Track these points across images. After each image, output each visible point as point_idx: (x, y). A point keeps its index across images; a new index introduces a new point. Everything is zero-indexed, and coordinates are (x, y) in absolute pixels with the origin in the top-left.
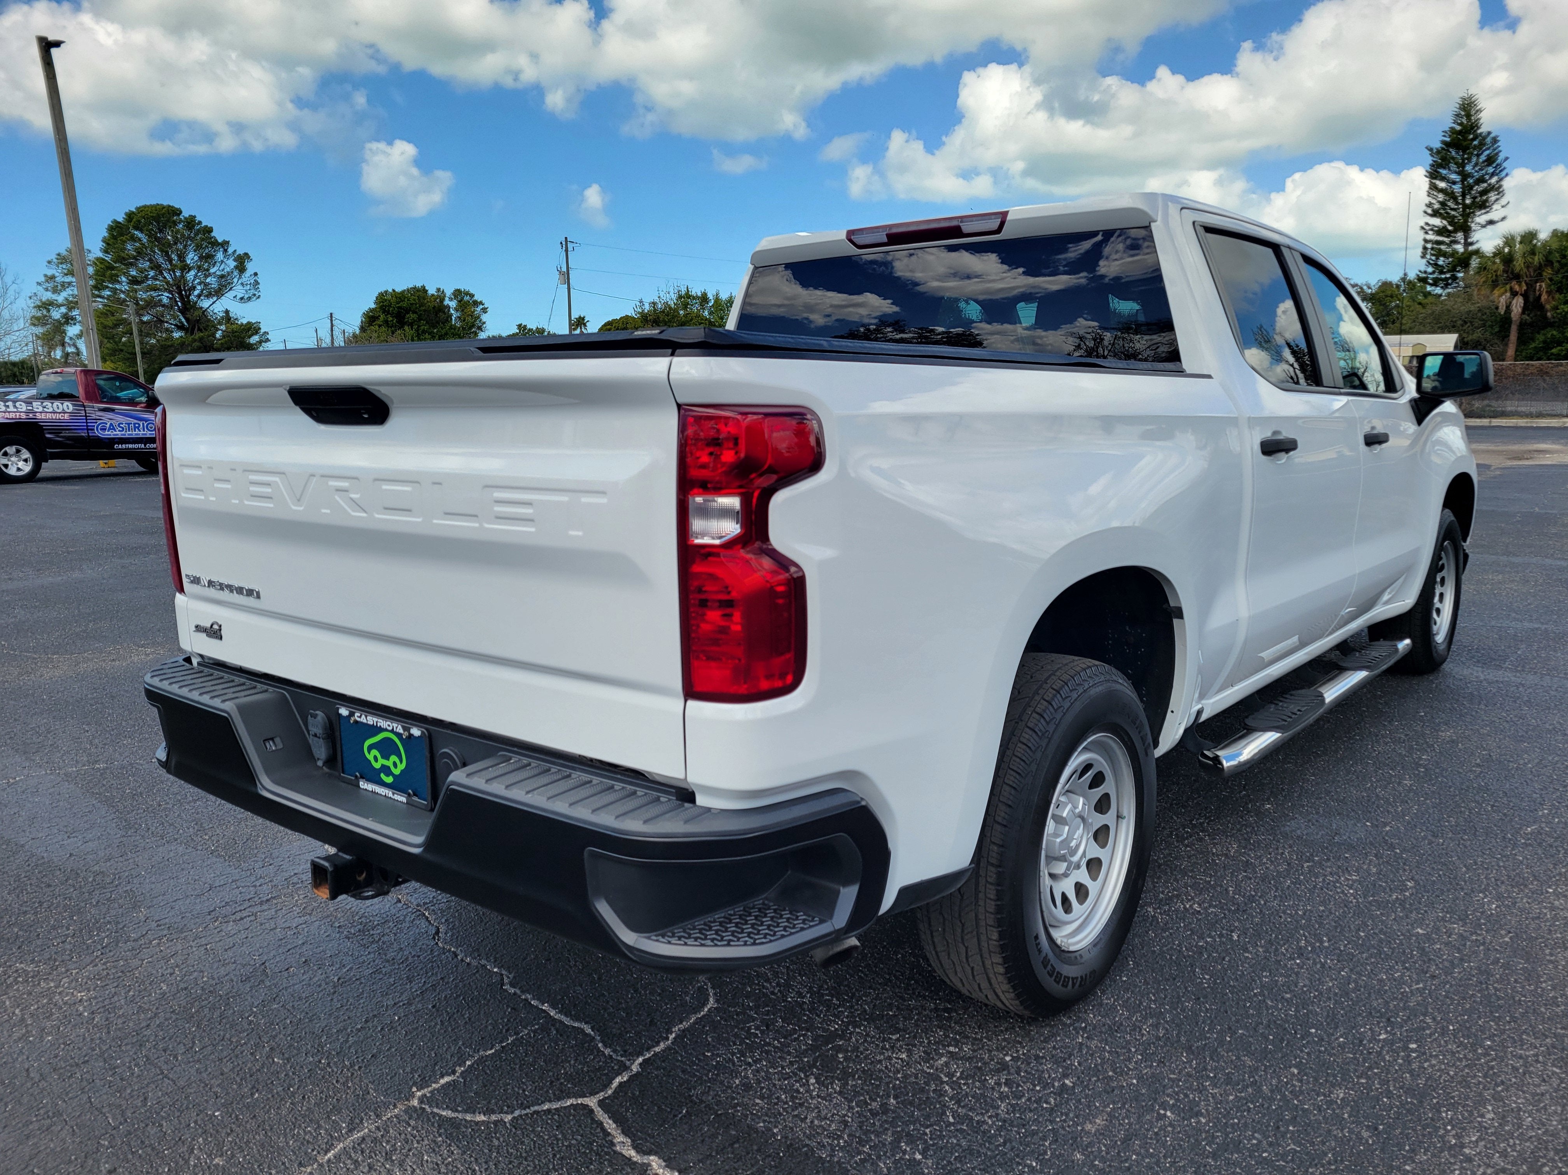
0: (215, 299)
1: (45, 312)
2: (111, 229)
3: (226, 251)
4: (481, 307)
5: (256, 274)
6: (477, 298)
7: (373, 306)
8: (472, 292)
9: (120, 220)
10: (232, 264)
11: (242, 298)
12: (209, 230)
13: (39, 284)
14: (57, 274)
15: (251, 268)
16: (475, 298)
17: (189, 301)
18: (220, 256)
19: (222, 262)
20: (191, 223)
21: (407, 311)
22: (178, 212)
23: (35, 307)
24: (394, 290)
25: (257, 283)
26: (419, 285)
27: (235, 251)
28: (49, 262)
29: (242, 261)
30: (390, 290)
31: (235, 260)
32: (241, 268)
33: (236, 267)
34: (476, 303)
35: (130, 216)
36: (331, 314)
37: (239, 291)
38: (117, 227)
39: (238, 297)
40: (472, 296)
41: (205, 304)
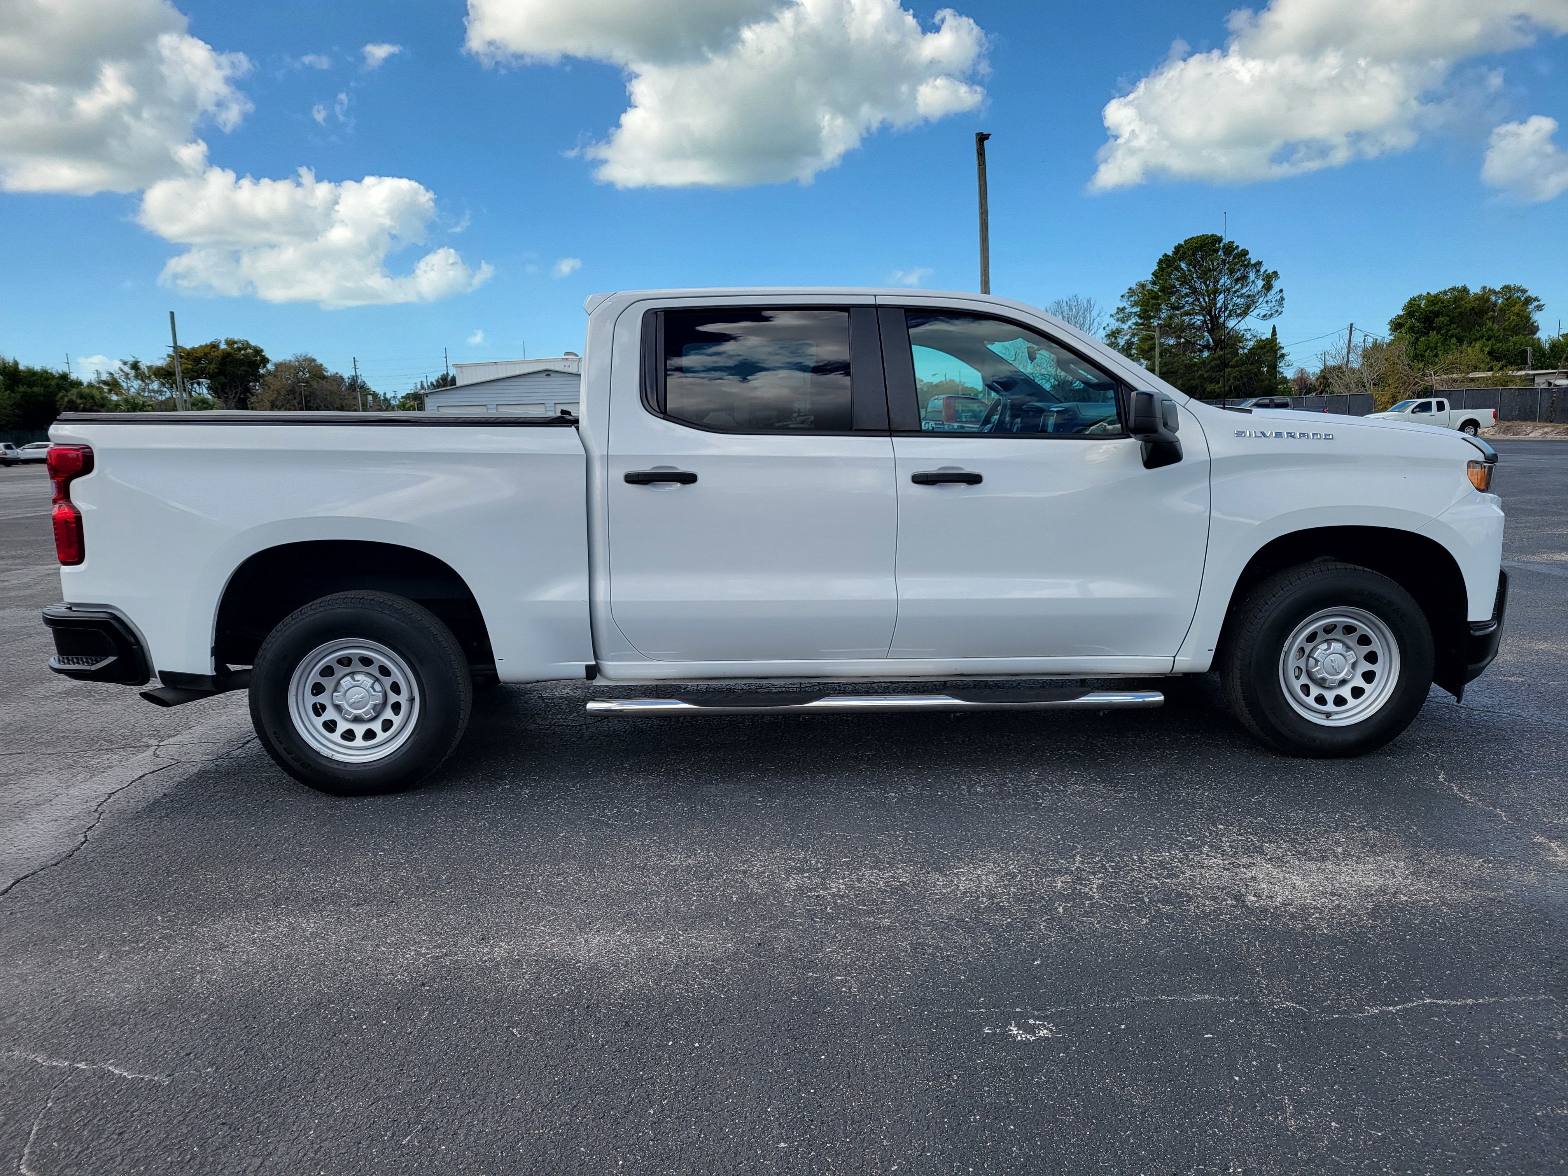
0: (1240, 319)
1: (1113, 340)
2: (1160, 262)
3: (1258, 271)
4: (1536, 303)
5: (1281, 291)
6: (1531, 293)
7: (1401, 313)
8: (1524, 287)
9: (1170, 254)
10: (1260, 283)
11: (1264, 316)
12: (1245, 253)
13: (1112, 316)
14: (1127, 306)
15: (1277, 285)
16: (1529, 293)
17: (1218, 323)
18: (1252, 276)
19: (1253, 282)
20: (1229, 249)
21: (1437, 314)
22: (1220, 240)
23: (1106, 336)
24: (1428, 293)
25: (1282, 299)
26: (1459, 285)
27: (1266, 271)
28: (1122, 296)
29: (1269, 280)
30: (1425, 294)
31: (1263, 280)
32: (1268, 287)
33: (1264, 286)
34: (1528, 301)
35: (1178, 248)
36: (1352, 325)
37: (1262, 308)
38: (1166, 260)
39: (1261, 315)
40: (1524, 291)
41: (1231, 323)
